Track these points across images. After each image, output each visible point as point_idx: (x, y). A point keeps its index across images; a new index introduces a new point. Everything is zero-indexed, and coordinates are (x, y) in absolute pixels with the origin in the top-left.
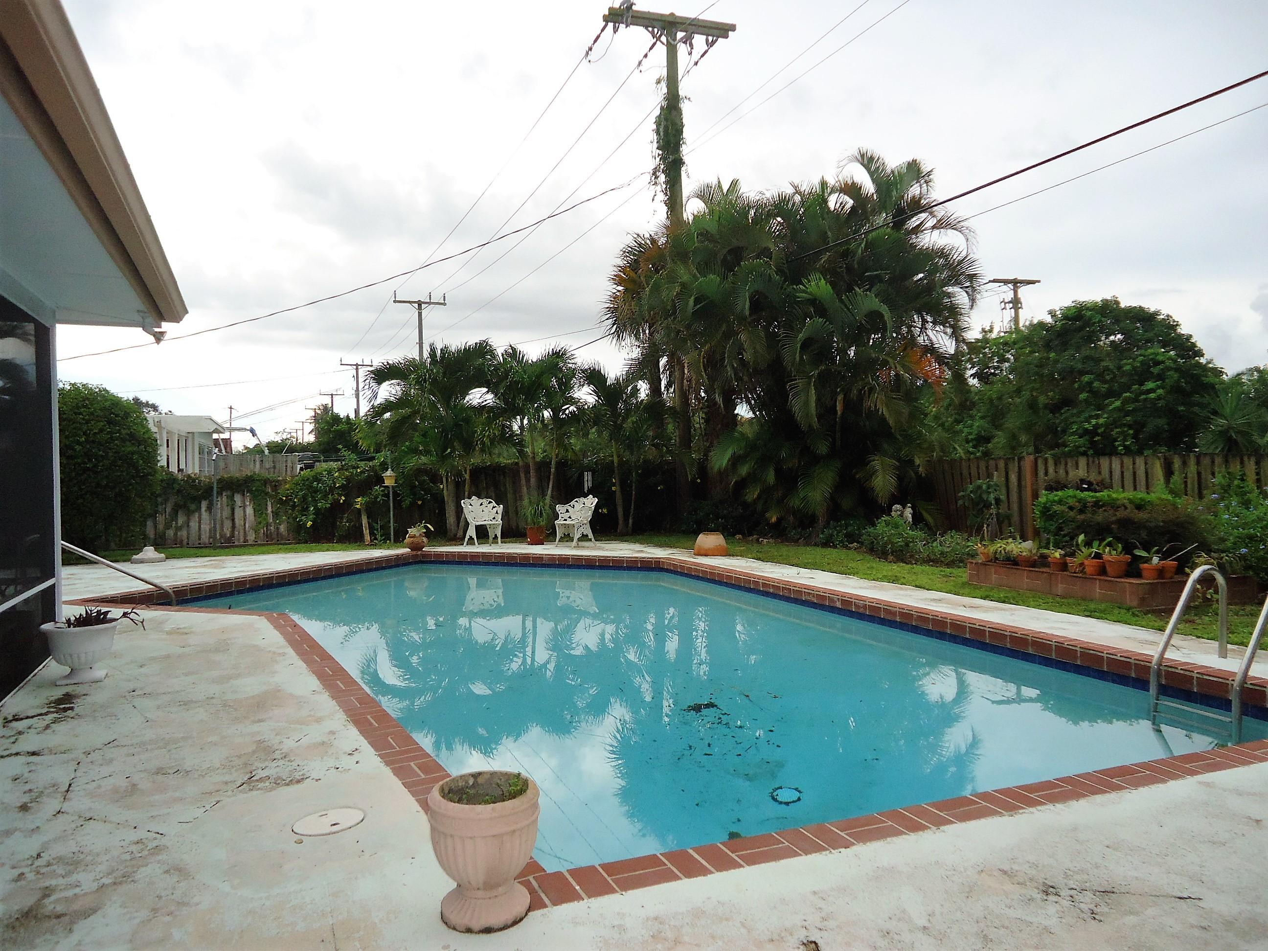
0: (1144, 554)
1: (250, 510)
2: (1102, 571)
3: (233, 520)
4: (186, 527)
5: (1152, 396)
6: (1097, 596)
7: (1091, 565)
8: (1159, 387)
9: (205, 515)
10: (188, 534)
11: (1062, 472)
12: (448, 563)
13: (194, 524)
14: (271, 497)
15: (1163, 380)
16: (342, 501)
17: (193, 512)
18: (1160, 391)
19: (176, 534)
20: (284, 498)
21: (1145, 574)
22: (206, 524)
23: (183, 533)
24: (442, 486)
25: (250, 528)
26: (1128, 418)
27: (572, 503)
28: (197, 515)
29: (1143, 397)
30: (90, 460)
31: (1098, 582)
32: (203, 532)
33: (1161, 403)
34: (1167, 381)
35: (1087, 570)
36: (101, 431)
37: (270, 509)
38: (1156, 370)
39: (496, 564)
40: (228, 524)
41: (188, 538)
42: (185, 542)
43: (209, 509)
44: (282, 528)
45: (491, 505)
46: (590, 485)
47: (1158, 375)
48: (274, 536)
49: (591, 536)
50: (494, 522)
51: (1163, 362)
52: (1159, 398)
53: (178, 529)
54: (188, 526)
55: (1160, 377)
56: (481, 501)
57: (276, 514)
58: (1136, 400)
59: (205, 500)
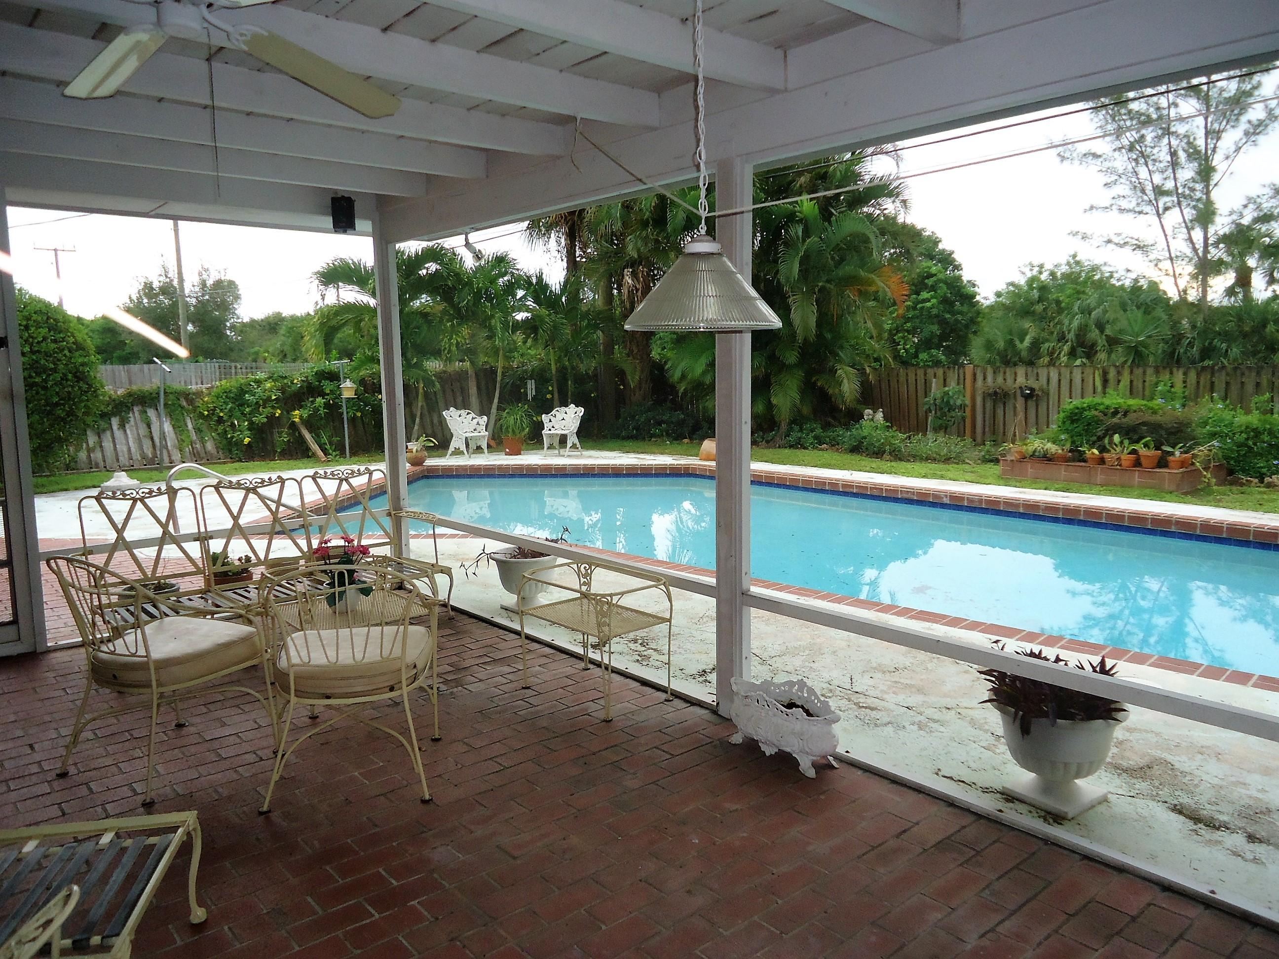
0: (1169, 449)
1: (167, 427)
2: (1137, 463)
3: (152, 439)
4: (98, 449)
5: (928, 304)
6: (1136, 483)
7: (1127, 459)
8: (932, 297)
9: (118, 434)
10: (103, 456)
11: (1000, 380)
12: (458, 476)
13: (107, 444)
14: (188, 412)
15: (935, 291)
16: (277, 415)
17: (104, 431)
18: (934, 301)
19: (89, 457)
20: (206, 413)
21: (1171, 464)
22: (122, 444)
23: (97, 456)
24: (380, 397)
25: (174, 446)
26: (909, 325)
27: (553, 412)
28: (108, 433)
29: (920, 306)
30: (38, 374)
31: (1137, 473)
32: (120, 454)
33: (934, 311)
34: (939, 291)
35: (1123, 463)
36: (45, 339)
37: (190, 426)
38: (930, 282)
39: (512, 476)
40: (147, 444)
41: (104, 461)
42: (102, 464)
43: (122, 426)
44: (210, 446)
45: (470, 416)
46: (534, 393)
47: (932, 286)
48: (203, 455)
49: (578, 445)
50: (476, 434)
51: (935, 275)
52: (933, 307)
53: (90, 451)
54: (101, 446)
55: (933, 288)
56: (459, 412)
57: (198, 430)
58: (914, 308)
59: (115, 416)
